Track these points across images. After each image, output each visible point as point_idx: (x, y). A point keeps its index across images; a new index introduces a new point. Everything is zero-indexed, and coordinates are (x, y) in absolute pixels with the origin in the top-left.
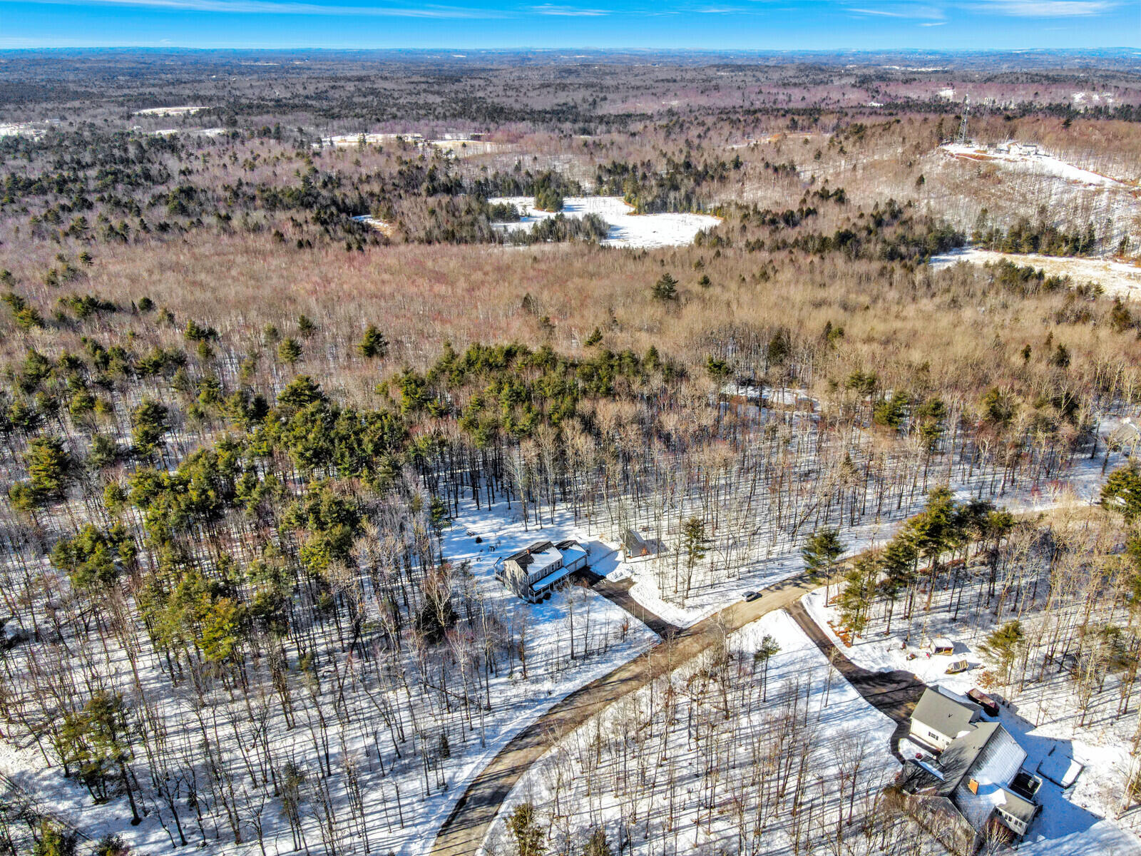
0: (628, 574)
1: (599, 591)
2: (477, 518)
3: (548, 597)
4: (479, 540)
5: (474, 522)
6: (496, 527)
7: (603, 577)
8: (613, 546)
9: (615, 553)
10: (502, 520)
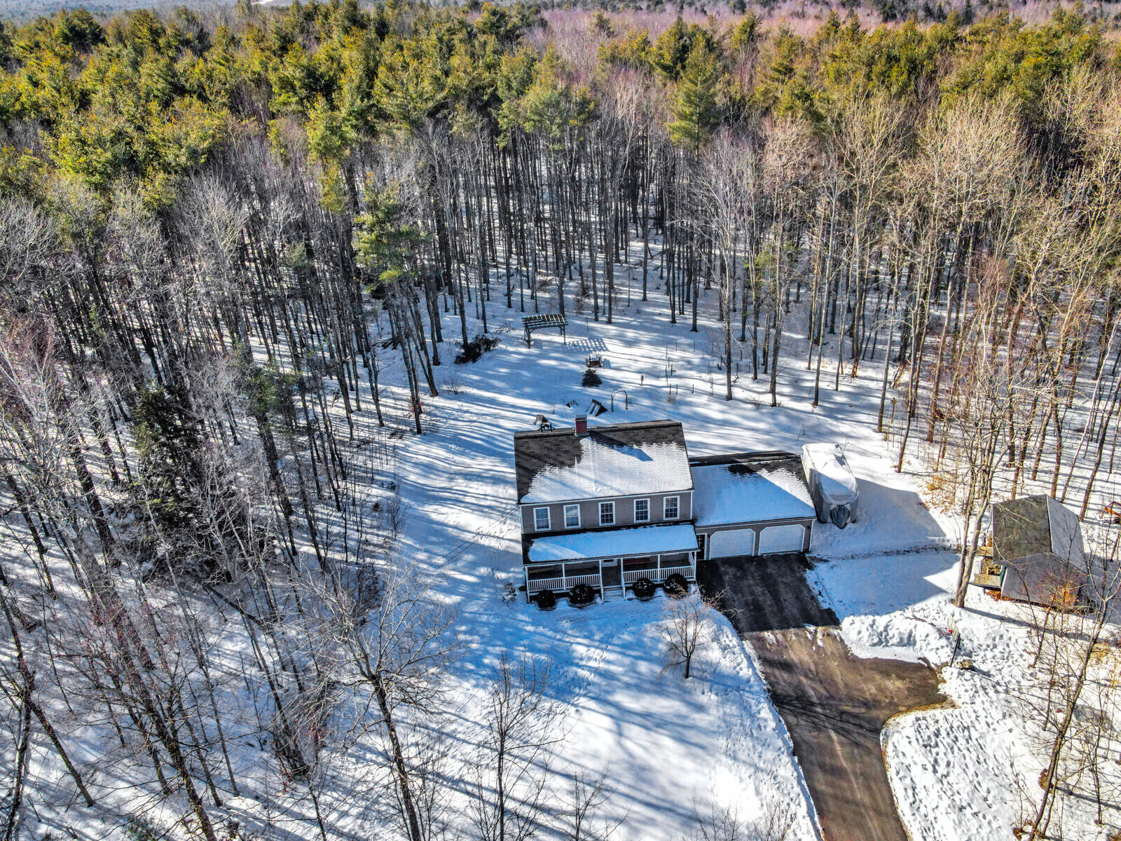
0: (937, 651)
1: (774, 662)
2: (644, 336)
3: (583, 596)
4: (591, 380)
5: (630, 343)
6: (663, 367)
7: (831, 619)
8: (952, 528)
9: (942, 553)
10: (696, 358)
